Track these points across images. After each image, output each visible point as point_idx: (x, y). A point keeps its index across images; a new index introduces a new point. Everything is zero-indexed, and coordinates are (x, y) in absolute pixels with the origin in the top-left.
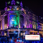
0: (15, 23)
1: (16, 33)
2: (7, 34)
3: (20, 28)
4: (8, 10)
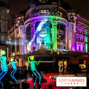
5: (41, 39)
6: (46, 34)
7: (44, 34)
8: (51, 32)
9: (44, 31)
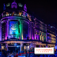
0: (16, 33)
1: (18, 46)
2: (5, 48)
3: (22, 39)
4: (6, 15)
5: (13, 31)
6: (16, 28)
7: (15, 28)
8: (19, 27)
9: (14, 26)
